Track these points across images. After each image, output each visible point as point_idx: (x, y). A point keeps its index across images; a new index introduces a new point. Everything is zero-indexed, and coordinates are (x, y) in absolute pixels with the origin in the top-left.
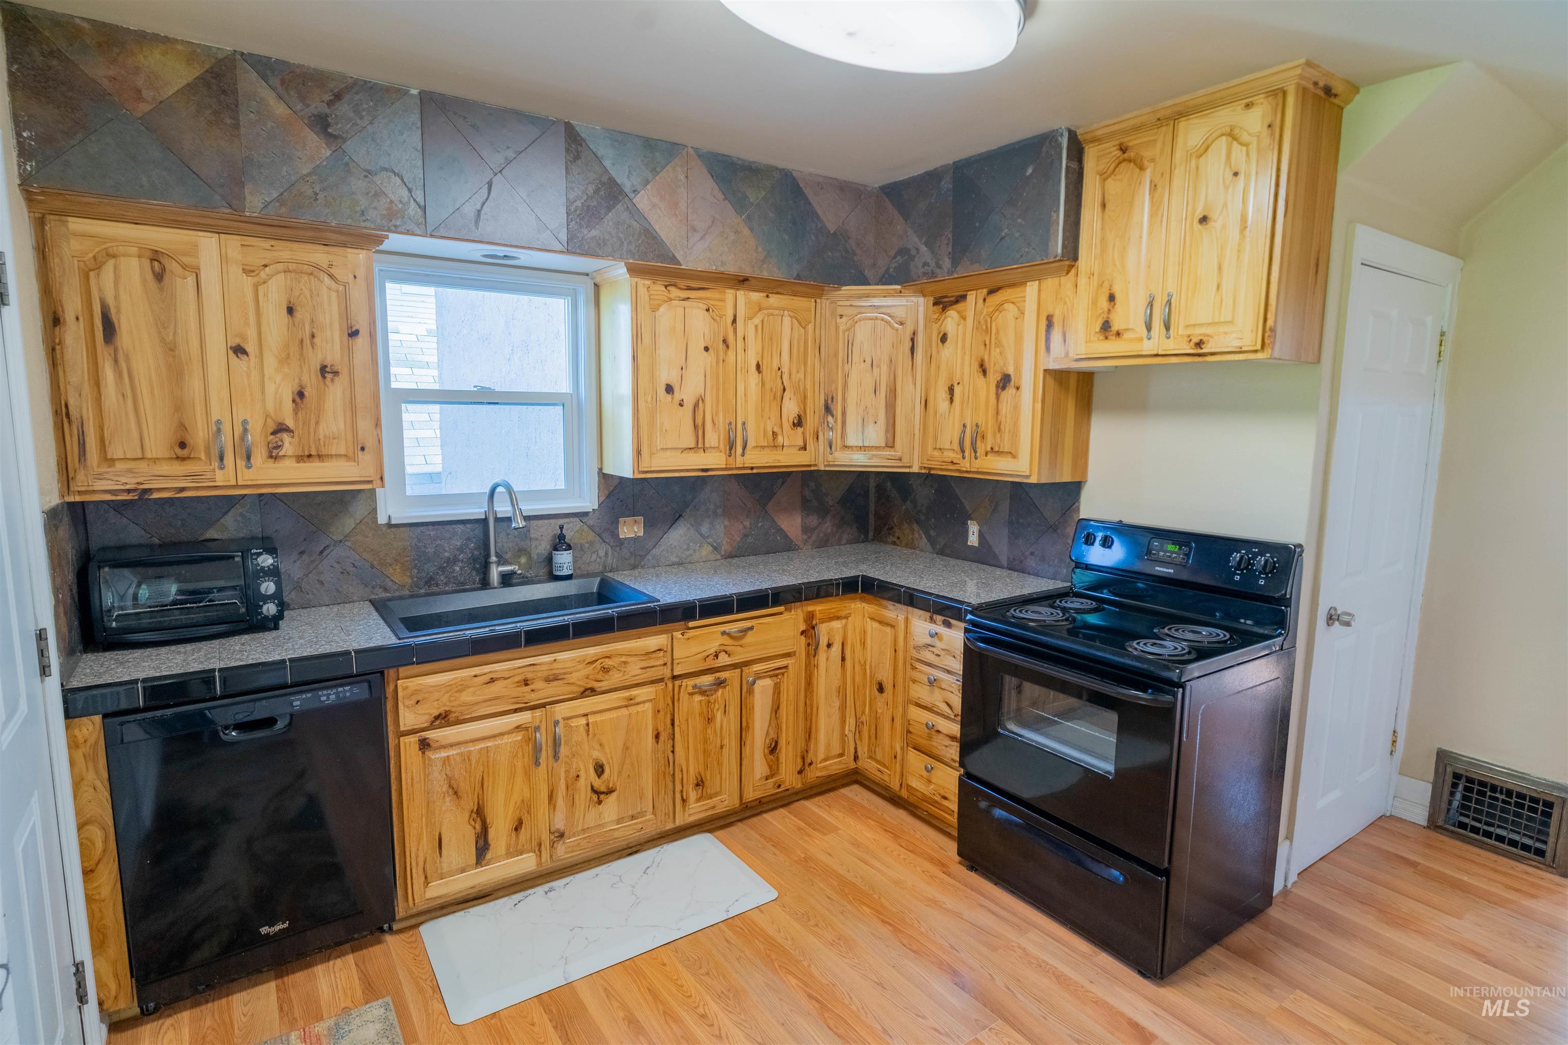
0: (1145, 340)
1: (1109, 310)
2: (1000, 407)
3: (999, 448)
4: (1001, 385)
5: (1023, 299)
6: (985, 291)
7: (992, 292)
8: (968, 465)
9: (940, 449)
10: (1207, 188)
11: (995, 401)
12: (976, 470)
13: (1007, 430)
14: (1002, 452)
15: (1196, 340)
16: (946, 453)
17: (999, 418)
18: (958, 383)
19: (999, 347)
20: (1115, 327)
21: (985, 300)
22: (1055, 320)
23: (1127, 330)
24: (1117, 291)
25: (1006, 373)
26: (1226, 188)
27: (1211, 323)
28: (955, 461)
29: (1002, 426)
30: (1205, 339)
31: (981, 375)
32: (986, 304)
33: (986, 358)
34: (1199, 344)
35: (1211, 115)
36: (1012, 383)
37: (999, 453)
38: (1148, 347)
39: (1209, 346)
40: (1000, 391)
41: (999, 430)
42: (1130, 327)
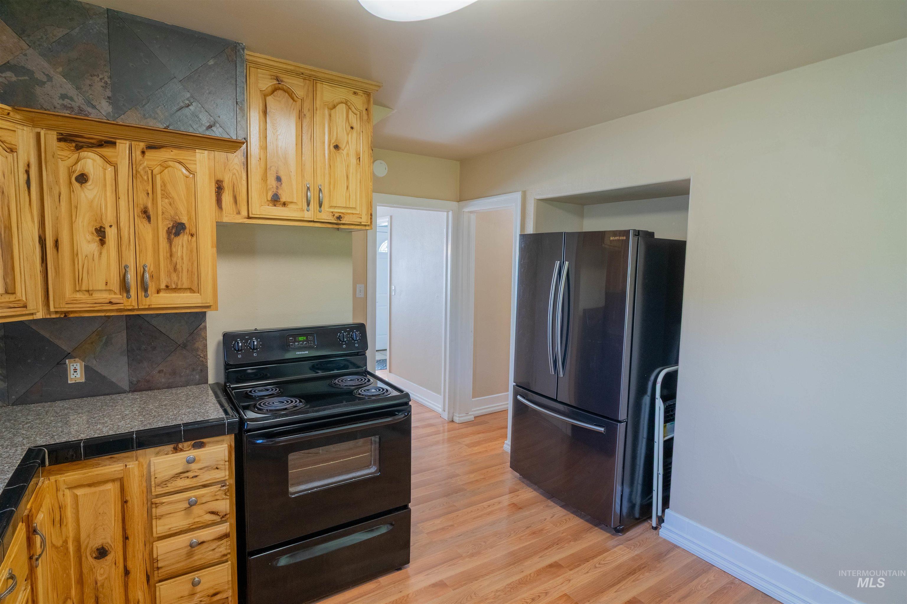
0: (306, 211)
1: (277, 187)
2: (174, 250)
3: (177, 285)
4: (174, 231)
5: (194, 162)
6: (142, 145)
7: (150, 147)
8: (135, 304)
9: (88, 291)
10: (337, 129)
11: (168, 246)
12: (147, 307)
13: (185, 270)
14: (180, 289)
15: (337, 215)
16: (96, 295)
17: (174, 260)
18: (111, 226)
19: (167, 198)
20: (283, 199)
21: (143, 153)
22: (225, 184)
23: (292, 202)
24: (282, 174)
25: (179, 221)
26: (348, 134)
27: (344, 207)
28: (114, 301)
29: (178, 266)
30: (342, 215)
31: (145, 221)
32: (146, 157)
33: (150, 205)
34: (339, 218)
35: (335, 88)
36: (187, 231)
37: (176, 290)
38: (308, 215)
39: (345, 219)
40: (173, 236)
41: (175, 270)
42: (295, 201)
